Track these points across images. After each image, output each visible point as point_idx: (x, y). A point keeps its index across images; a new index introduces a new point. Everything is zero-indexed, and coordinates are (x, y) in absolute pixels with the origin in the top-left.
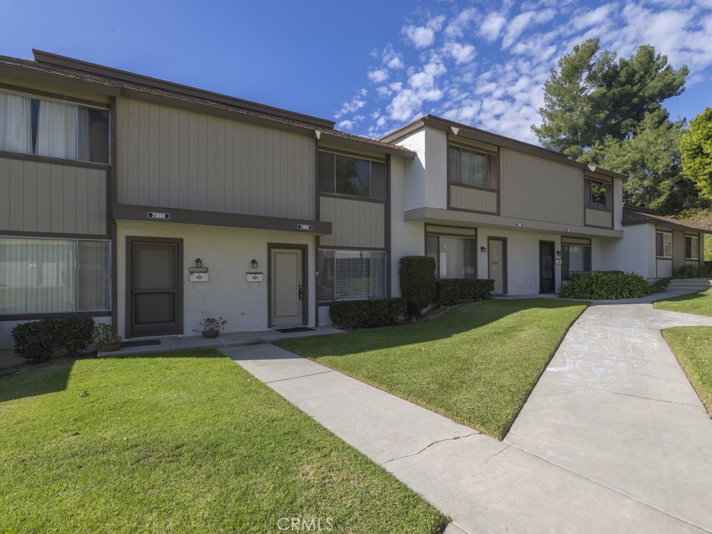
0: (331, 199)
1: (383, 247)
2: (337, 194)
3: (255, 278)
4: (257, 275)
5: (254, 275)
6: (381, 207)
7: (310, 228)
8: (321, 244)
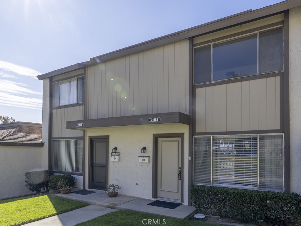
0: (208, 88)
1: (279, 128)
2: (214, 82)
3: (143, 160)
4: (144, 158)
5: (142, 158)
6: (276, 81)
7: (159, 120)
8: (197, 131)
